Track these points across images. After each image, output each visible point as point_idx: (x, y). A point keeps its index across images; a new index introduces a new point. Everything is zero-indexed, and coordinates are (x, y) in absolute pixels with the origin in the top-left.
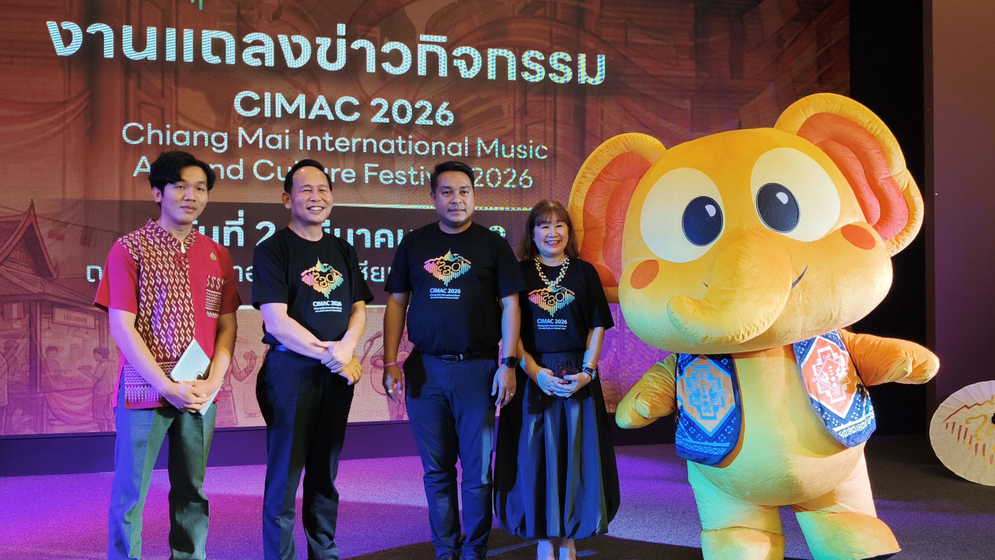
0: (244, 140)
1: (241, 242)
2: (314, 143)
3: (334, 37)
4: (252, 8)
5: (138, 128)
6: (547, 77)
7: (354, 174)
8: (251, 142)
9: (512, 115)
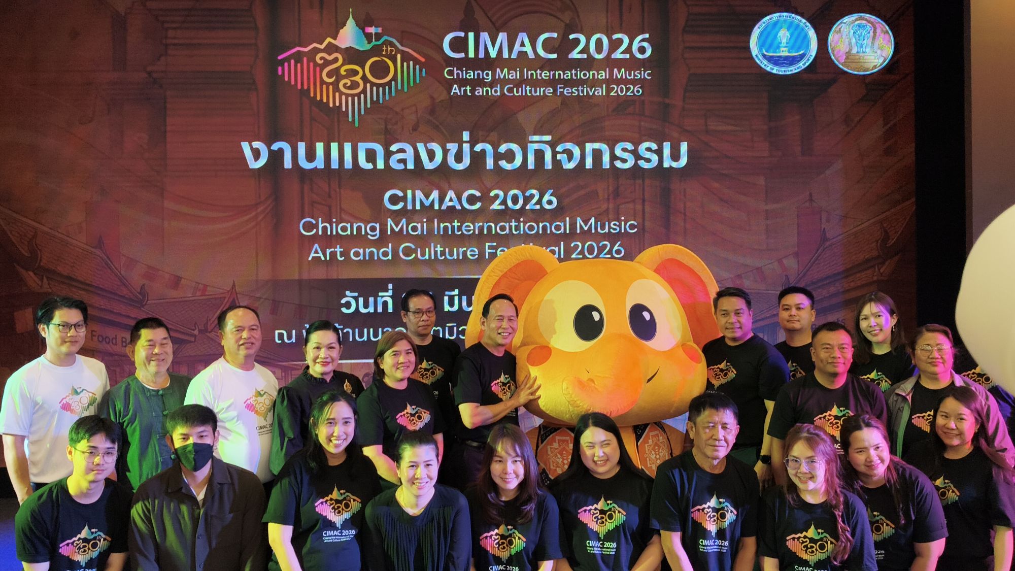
0: (392, 229)
1: (390, 310)
2: (446, 228)
3: (461, 143)
4: (396, 123)
5: (311, 222)
6: (636, 163)
7: (477, 252)
8: (397, 230)
9: (606, 197)
